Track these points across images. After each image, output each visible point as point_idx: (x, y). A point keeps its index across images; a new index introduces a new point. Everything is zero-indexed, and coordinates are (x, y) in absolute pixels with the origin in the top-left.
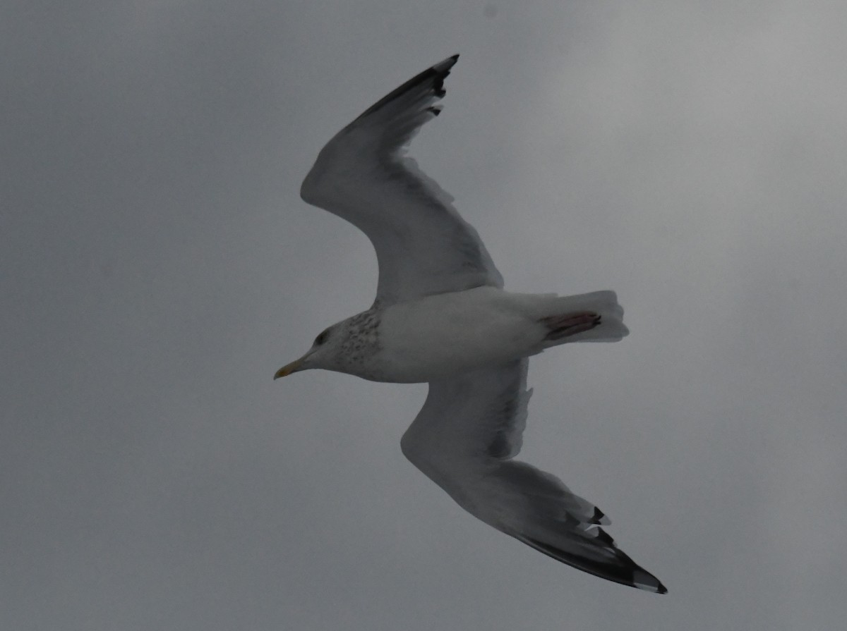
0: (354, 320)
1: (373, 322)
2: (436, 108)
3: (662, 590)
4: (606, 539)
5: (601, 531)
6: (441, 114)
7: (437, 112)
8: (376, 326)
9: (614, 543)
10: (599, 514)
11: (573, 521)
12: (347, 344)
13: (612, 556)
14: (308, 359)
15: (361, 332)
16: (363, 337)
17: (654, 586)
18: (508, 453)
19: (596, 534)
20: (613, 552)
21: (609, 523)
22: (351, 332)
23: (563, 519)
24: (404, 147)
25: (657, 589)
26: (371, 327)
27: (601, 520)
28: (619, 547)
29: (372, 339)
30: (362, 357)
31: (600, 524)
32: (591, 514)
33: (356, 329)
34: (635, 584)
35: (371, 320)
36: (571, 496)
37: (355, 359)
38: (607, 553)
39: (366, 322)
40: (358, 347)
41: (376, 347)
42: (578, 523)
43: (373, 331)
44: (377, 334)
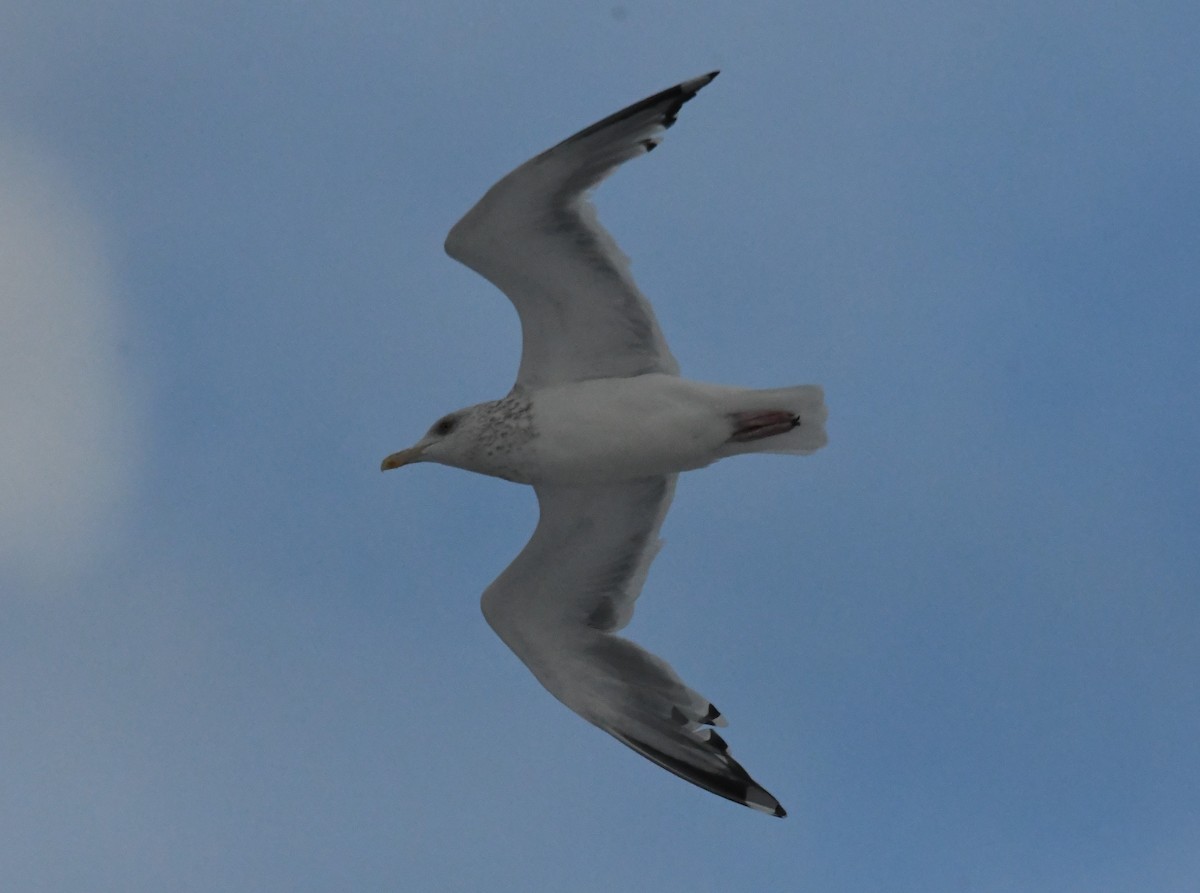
0: (492, 407)
1: (523, 405)
2: (652, 141)
3: (780, 812)
4: (718, 744)
5: (713, 733)
6: (655, 150)
7: (651, 146)
8: (528, 408)
9: (727, 750)
10: (713, 713)
11: (680, 718)
12: (487, 434)
13: (723, 767)
14: (424, 452)
15: (508, 416)
16: (512, 422)
17: (771, 807)
18: (613, 624)
19: (708, 737)
20: (725, 760)
21: (725, 725)
22: (492, 420)
23: (668, 715)
24: (589, 191)
25: (774, 811)
26: (521, 411)
27: (715, 721)
28: (735, 756)
29: (524, 423)
30: (510, 446)
31: (713, 724)
32: (704, 712)
33: (499, 415)
34: (748, 802)
35: (517, 404)
36: (682, 688)
37: (498, 448)
38: (717, 764)
39: (513, 405)
40: (503, 435)
41: (530, 433)
42: (684, 720)
43: (524, 415)
44: (530, 418)
